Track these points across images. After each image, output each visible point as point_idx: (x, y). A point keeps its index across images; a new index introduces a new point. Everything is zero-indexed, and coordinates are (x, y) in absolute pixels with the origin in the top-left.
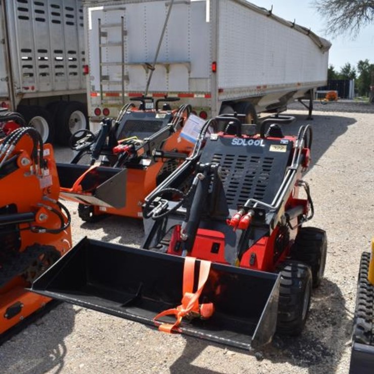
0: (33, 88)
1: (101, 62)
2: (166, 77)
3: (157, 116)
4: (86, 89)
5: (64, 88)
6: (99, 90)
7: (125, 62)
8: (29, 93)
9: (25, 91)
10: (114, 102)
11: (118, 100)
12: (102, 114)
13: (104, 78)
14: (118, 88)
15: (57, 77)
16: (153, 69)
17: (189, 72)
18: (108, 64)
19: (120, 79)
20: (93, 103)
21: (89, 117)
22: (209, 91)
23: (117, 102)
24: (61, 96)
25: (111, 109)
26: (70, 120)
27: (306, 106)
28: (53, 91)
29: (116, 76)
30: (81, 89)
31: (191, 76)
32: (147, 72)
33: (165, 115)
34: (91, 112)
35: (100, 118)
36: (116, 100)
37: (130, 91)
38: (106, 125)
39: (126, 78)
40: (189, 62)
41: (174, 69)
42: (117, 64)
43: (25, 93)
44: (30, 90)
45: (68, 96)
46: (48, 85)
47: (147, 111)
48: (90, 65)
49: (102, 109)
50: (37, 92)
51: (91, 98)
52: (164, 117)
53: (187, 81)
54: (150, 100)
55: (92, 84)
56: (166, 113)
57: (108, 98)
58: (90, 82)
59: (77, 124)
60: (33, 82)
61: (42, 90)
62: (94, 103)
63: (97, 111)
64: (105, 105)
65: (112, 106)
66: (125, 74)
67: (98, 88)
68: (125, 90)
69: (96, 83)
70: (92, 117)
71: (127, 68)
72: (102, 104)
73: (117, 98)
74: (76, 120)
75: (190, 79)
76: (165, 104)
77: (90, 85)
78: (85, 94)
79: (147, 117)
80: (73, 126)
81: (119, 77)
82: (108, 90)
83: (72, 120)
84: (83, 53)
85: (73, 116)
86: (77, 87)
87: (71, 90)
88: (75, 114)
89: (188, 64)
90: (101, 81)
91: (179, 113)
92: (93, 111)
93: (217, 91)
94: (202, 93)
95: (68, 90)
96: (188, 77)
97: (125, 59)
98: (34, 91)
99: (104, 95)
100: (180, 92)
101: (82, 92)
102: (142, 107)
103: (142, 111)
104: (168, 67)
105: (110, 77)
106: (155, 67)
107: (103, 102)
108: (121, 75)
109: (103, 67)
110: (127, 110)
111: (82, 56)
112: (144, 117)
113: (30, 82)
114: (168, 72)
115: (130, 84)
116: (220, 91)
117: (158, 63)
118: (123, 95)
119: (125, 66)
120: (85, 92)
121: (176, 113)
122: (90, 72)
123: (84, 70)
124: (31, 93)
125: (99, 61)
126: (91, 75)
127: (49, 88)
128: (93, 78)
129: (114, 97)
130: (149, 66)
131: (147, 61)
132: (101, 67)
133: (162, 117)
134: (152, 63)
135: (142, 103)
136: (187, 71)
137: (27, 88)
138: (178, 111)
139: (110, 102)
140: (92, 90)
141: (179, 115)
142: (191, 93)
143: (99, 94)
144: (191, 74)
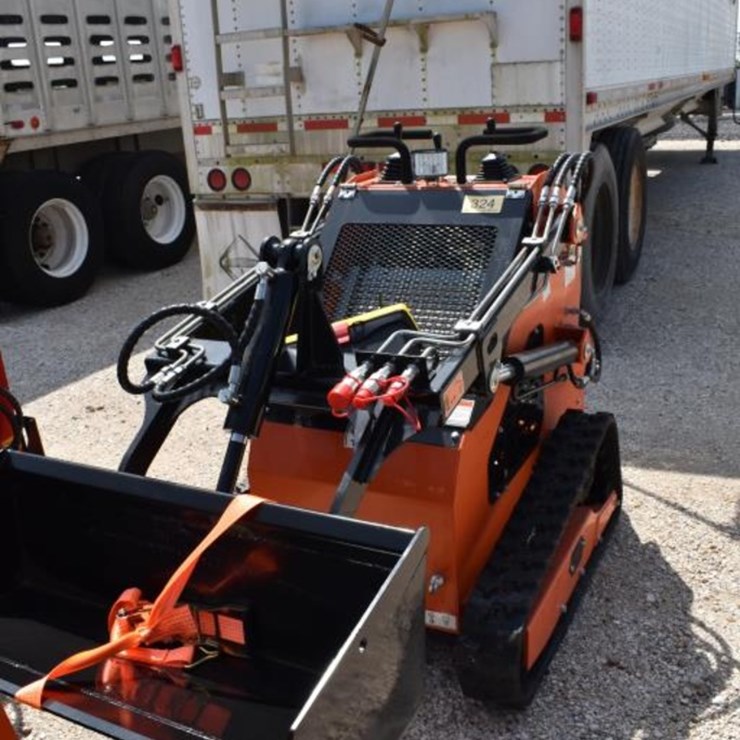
0: (35, 123)
1: (217, 32)
2: (420, 65)
3: (468, 206)
4: (178, 117)
5: (122, 118)
6: (217, 115)
7: (290, 26)
8: (25, 137)
9: (12, 132)
10: (263, 150)
11: (275, 142)
12: (229, 187)
13: (230, 80)
14: (274, 107)
15: (101, 90)
16: (380, 43)
17: (493, 45)
18: (239, 36)
19: (279, 81)
20: (202, 154)
21: (193, 196)
22: (558, 100)
23: (273, 149)
24: (116, 140)
25: (254, 170)
26: (144, 197)
27: (700, 131)
28: (91, 126)
29: (265, 71)
30: (165, 117)
31: (500, 59)
32: (359, 54)
33: (499, 200)
34: (198, 182)
35: (224, 197)
36: (266, 143)
37: (310, 115)
38: (280, 270)
39: (295, 75)
40: (494, 14)
41: (445, 39)
42: (268, 33)
43: (12, 139)
44: (27, 130)
45: (135, 137)
46: (76, 111)
47: (421, 184)
48: (184, 43)
49: (227, 170)
50: (49, 133)
51: (196, 143)
52: (497, 208)
53: (488, 73)
54: (430, 144)
55: (195, 101)
56: (503, 193)
57: (245, 137)
58: (191, 96)
59: (161, 209)
60: (34, 105)
61: (60, 126)
62: (205, 154)
63: (215, 178)
64: (238, 161)
65: (257, 160)
66: (293, 64)
67: (212, 112)
68: (295, 111)
69: (207, 96)
70: (201, 197)
71: (298, 46)
72: (228, 156)
73: (272, 135)
74: (159, 200)
75: (494, 65)
76: (492, 157)
77: (191, 105)
78: (178, 132)
79: (422, 208)
80: (152, 214)
81: (277, 75)
82: (242, 115)
83: (148, 199)
84: (166, 21)
85: (151, 190)
86: (156, 112)
87: (140, 122)
88: (155, 183)
89: (489, 19)
90: (221, 89)
91: (556, 190)
92: (204, 179)
93: (584, 100)
94: (535, 108)
95: (131, 121)
96: (490, 61)
97: (290, 18)
98: (40, 129)
99: (232, 129)
100: (462, 110)
101: (169, 125)
102: (401, 170)
103: (398, 187)
104: (424, 31)
105: (247, 75)
106: (387, 36)
107: (230, 150)
108: (280, 67)
109: (224, 48)
110: (336, 185)
111: (163, 31)
112: (413, 210)
113: (26, 107)
114: (424, 50)
115: (309, 93)
116: (591, 98)
117: (396, 24)
118: (291, 126)
119: (291, 39)
120: (175, 126)
121: (544, 191)
122: (189, 65)
123: (170, 67)
124: (31, 137)
125: (212, 32)
126: (191, 75)
127: (80, 121)
128: (196, 83)
129: (262, 136)
130: (365, 34)
131: (361, 20)
132: (218, 47)
133: (487, 209)
134: (375, 24)
135: (397, 155)
136: (487, 43)
137: (18, 125)
138: (550, 183)
139: (251, 150)
140: (195, 118)
141: (561, 196)
142: (499, 111)
143: (217, 129)
144: (499, 50)
